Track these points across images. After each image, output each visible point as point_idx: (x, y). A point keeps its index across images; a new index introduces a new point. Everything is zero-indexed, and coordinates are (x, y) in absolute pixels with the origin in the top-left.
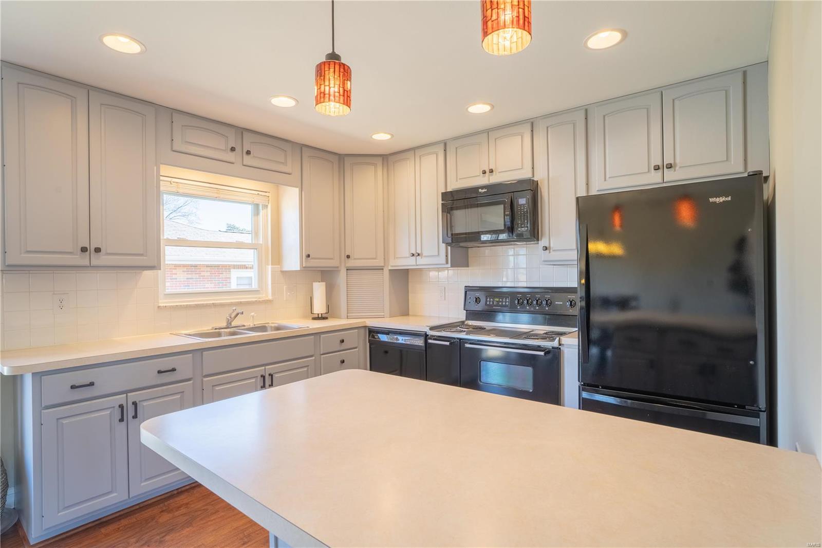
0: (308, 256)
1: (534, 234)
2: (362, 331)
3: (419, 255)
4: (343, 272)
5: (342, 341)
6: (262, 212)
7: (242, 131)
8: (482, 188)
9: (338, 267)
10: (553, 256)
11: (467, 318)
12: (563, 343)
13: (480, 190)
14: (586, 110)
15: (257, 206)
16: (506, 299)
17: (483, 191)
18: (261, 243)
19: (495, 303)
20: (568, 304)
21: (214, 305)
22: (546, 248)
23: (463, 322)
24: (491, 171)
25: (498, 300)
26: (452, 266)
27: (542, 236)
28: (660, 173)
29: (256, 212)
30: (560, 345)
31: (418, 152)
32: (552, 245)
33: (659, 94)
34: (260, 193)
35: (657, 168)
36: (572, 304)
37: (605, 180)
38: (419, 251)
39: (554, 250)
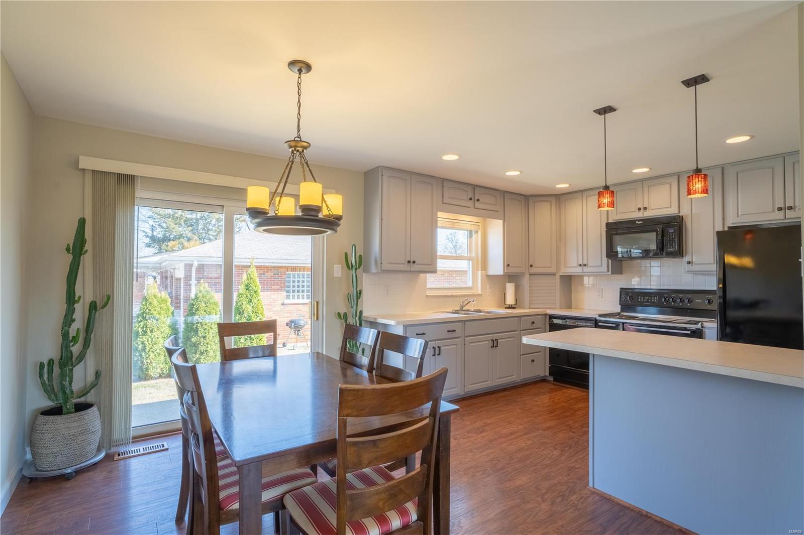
0: (508, 265)
1: (679, 253)
2: (544, 317)
3: (585, 265)
4: (527, 277)
5: (533, 323)
6: (474, 236)
7: (475, 187)
8: (639, 221)
9: (523, 273)
10: (695, 268)
11: (622, 310)
12: (704, 326)
13: (637, 222)
14: (723, 168)
15: (471, 232)
16: (654, 298)
17: (640, 222)
18: (474, 256)
19: (645, 300)
20: (707, 302)
21: (452, 296)
22: (689, 263)
23: (619, 314)
24: (645, 209)
25: (647, 298)
26: (612, 273)
27: (686, 253)
28: (782, 213)
29: (471, 236)
30: (702, 327)
31: (585, 194)
32: (694, 260)
33: (782, 159)
34: (475, 223)
35: (780, 209)
36: (710, 302)
37: (738, 216)
38: (585, 263)
39: (695, 264)
